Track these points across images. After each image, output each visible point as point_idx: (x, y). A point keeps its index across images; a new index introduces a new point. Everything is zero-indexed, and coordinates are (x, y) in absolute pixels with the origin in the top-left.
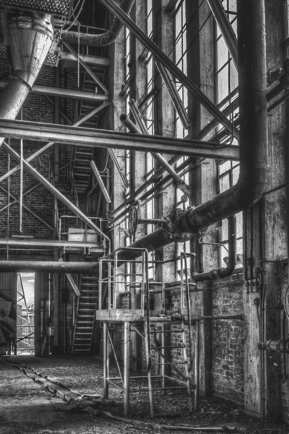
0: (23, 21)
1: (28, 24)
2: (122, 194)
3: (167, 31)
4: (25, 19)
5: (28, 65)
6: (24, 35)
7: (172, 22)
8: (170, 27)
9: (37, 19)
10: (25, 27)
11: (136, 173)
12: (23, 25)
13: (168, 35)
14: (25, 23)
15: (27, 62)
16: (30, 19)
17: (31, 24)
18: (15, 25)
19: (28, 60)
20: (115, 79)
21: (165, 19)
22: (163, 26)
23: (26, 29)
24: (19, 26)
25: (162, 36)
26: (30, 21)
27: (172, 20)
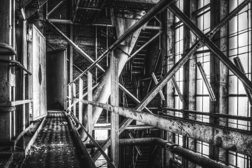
0: (127, 13)
1: (131, 16)
2: (172, 94)
3: (224, 11)
4: (129, 12)
5: (129, 42)
6: (128, 23)
7: (227, 4)
8: (225, 8)
9: (137, 12)
10: (129, 17)
11: (189, 94)
12: (127, 16)
13: (224, 14)
14: (129, 15)
15: (128, 40)
16: (133, 12)
17: (133, 15)
18: (121, 16)
19: (129, 39)
20: (168, 16)
21: (222, 3)
22: (221, 7)
23: (129, 19)
24: (124, 17)
25: (221, 15)
26: (132, 13)
27: (227, 3)
